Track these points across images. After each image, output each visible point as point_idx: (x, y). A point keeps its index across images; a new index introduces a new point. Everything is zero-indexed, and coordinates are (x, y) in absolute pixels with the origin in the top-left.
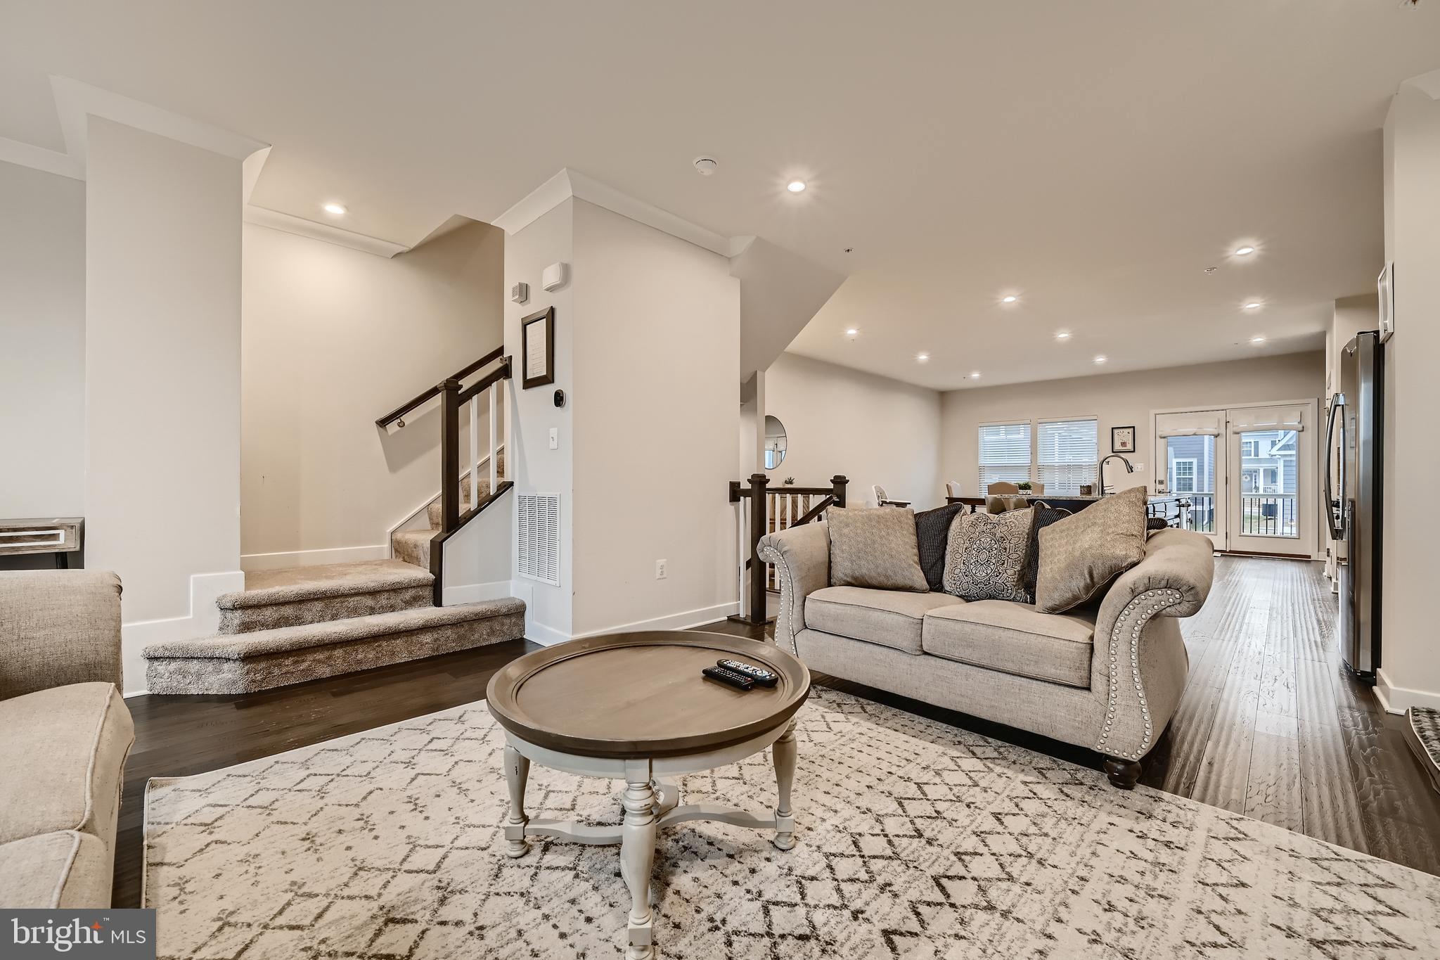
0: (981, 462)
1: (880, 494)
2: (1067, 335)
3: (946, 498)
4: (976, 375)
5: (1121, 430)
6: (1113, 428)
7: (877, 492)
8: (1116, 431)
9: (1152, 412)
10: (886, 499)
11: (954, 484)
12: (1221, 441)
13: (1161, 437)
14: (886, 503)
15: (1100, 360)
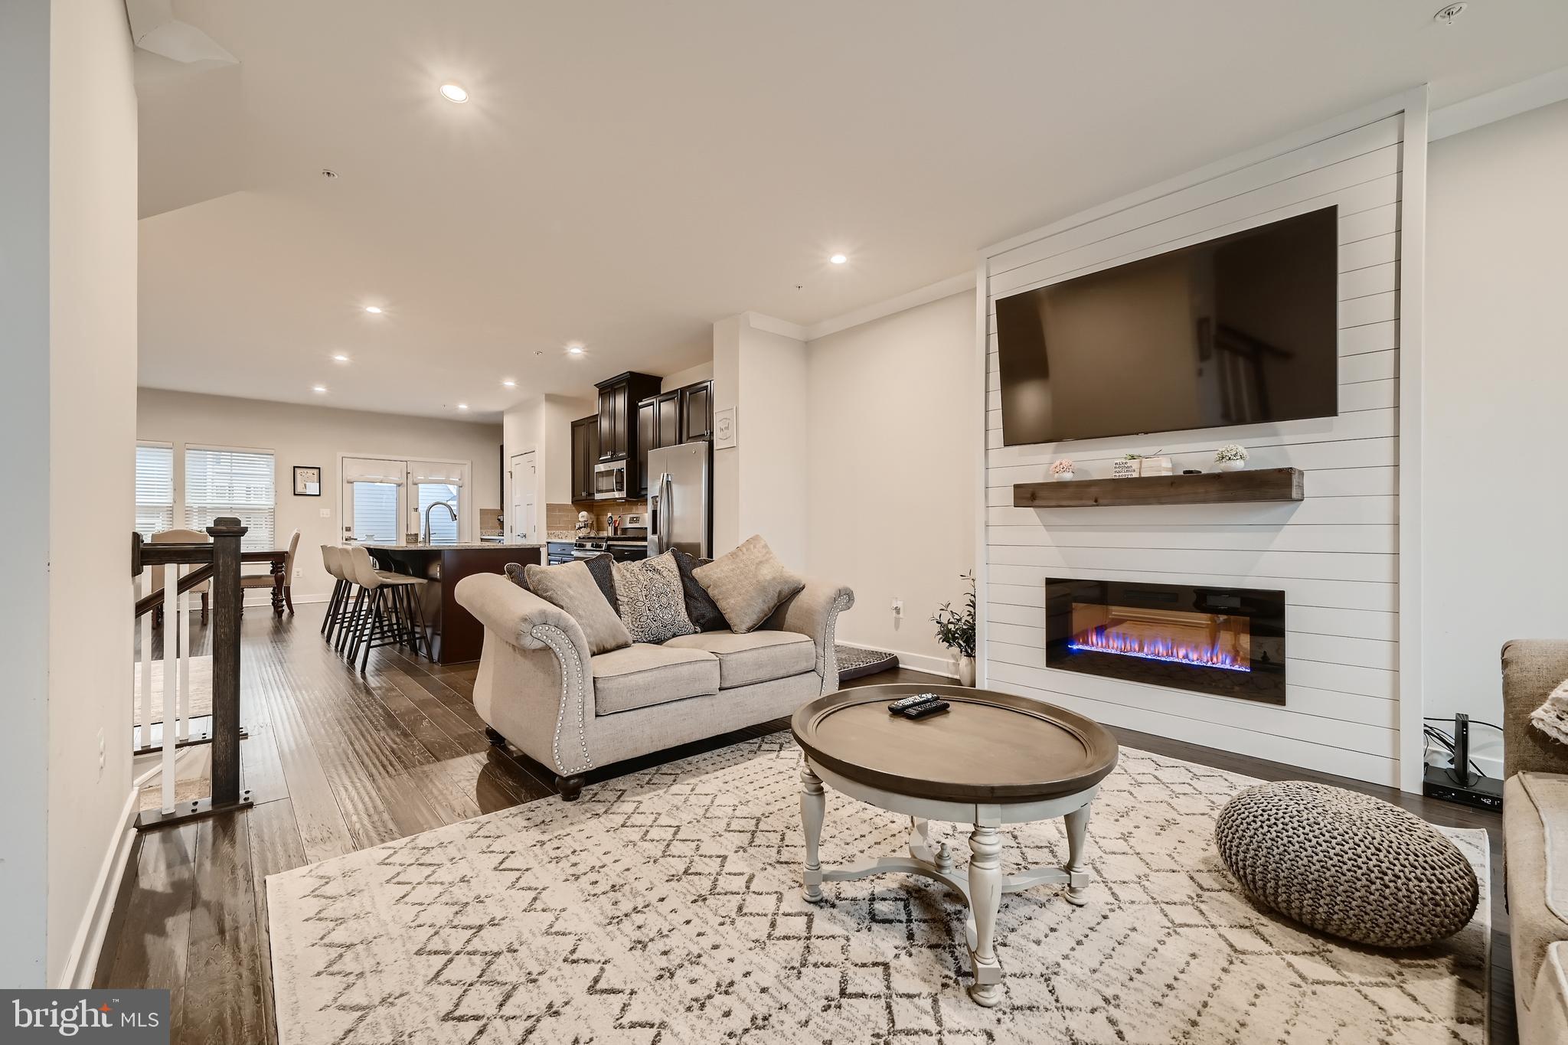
2: (345, 359)
5: (305, 470)
6: (294, 467)
8: (298, 471)
9: (340, 455)
12: (403, 489)
13: (348, 482)
15: (320, 389)
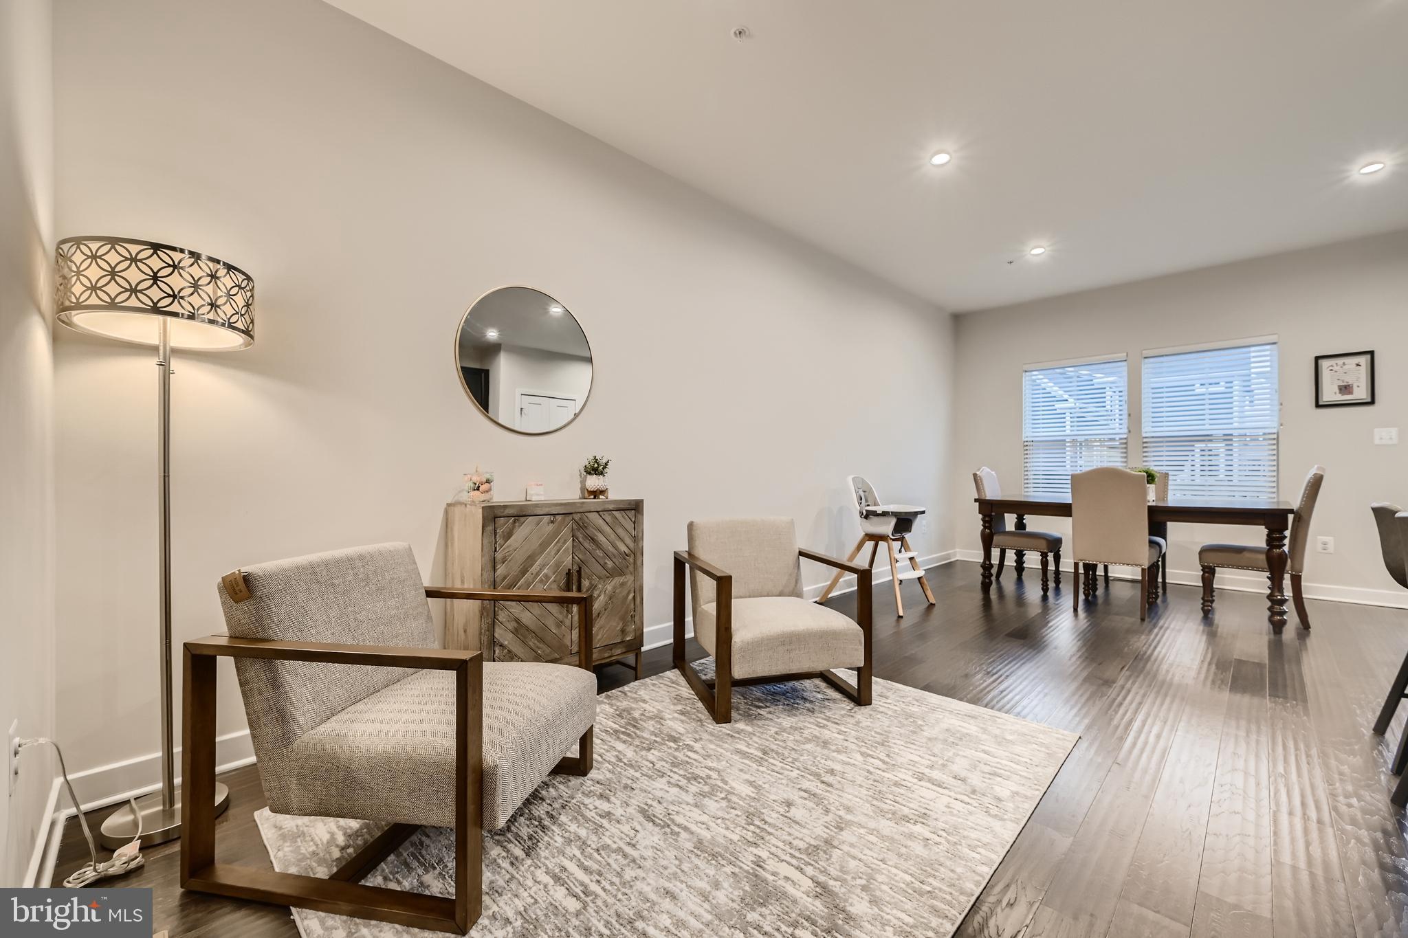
0: (1028, 434)
1: (865, 496)
3: (976, 500)
4: (1038, 251)
5: (1340, 360)
7: (857, 489)
8: (1325, 363)
10: (876, 504)
11: (985, 472)
14: (875, 514)
